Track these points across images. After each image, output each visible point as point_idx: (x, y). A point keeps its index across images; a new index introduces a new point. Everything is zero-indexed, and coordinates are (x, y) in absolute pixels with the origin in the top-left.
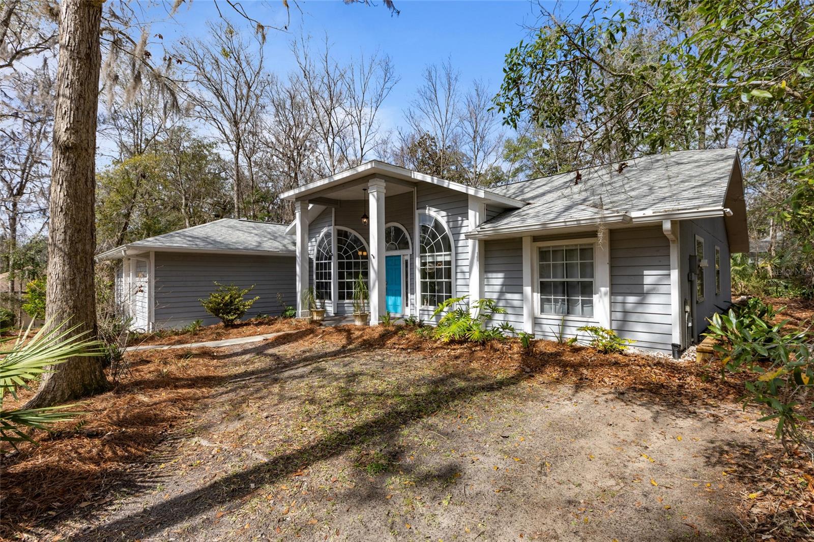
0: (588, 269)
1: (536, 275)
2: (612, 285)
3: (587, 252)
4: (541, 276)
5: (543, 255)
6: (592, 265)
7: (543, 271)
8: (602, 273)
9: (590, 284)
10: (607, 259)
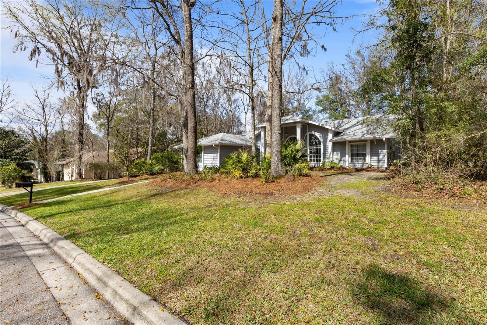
0: (365, 150)
1: (350, 152)
2: (371, 154)
3: (365, 146)
4: (351, 152)
5: (352, 146)
6: (366, 149)
7: (352, 151)
8: (368, 150)
9: (365, 154)
10: (370, 147)
